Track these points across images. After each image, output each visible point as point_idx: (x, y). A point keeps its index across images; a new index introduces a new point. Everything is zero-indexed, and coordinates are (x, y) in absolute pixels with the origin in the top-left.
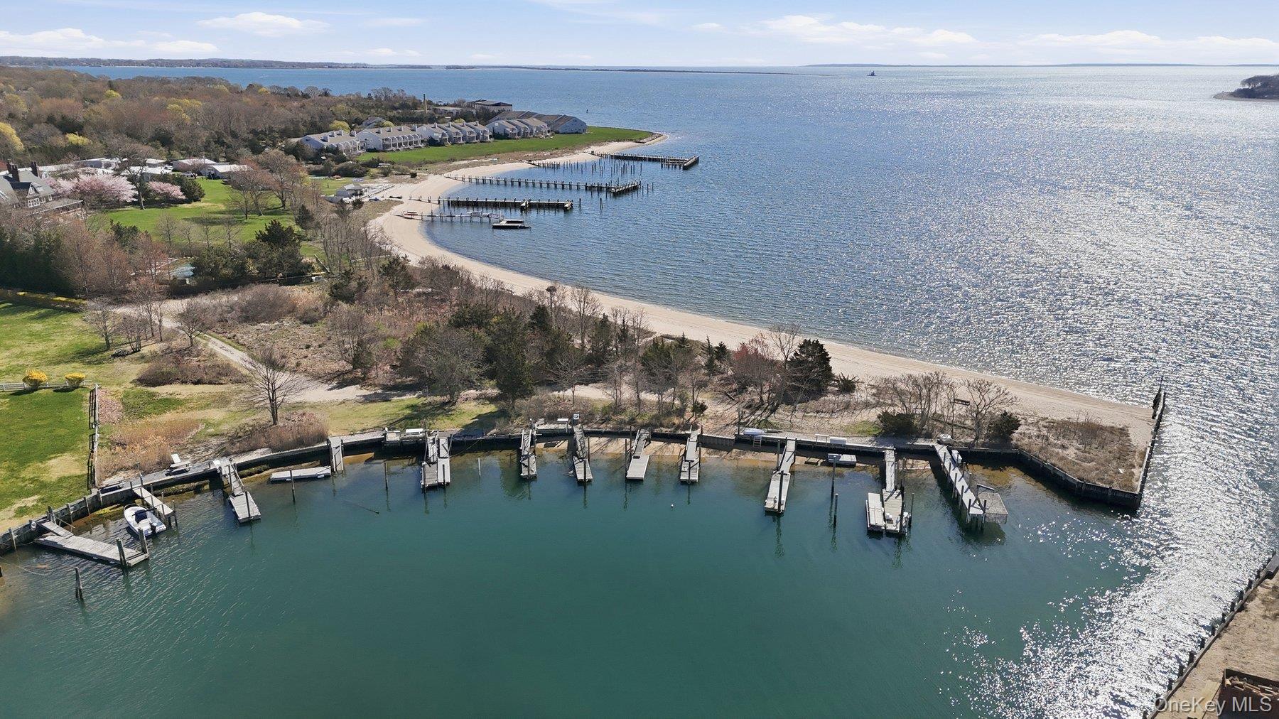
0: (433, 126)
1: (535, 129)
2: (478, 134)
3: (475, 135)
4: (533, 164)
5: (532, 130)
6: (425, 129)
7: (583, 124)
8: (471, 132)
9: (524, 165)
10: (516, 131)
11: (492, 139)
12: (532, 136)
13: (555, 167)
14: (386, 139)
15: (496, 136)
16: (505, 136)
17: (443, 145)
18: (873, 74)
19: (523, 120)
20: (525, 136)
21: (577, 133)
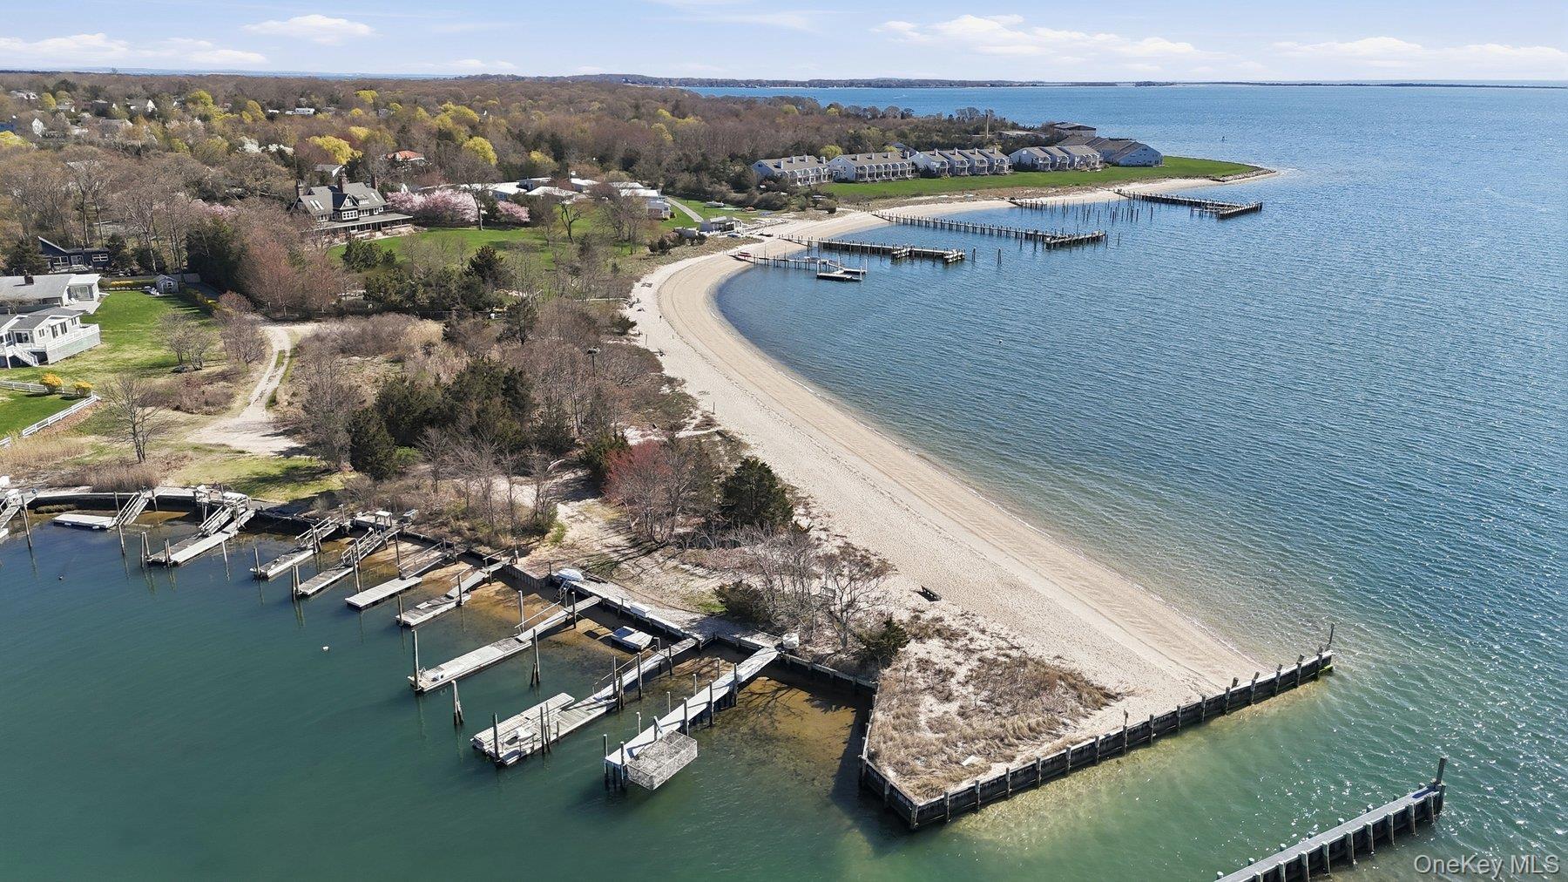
0: (932, 153)
1: (1077, 160)
2: (991, 165)
3: (987, 165)
4: (1015, 203)
5: (1073, 161)
6: (922, 156)
7: (1156, 154)
8: (982, 162)
9: (1005, 204)
11: (1011, 171)
12: (1072, 168)
13: (1040, 208)
14: (861, 168)
15: (1018, 167)
16: (1033, 167)
17: (939, 177)
21: (1145, 166)
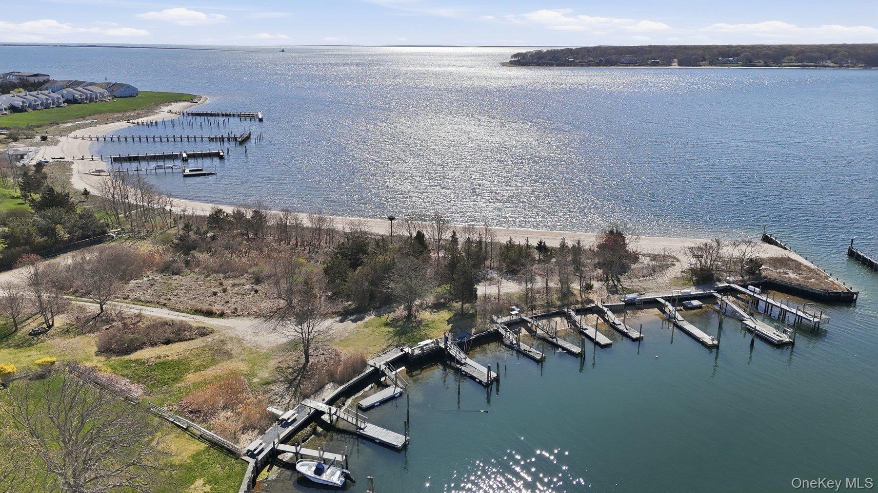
0: (12, 95)
1: (98, 95)
2: (53, 100)
3: (51, 102)
4: (133, 123)
5: (96, 96)
6: (4, 98)
7: (135, 89)
8: (47, 99)
9: (124, 124)
10: (84, 97)
11: (66, 105)
12: (98, 100)
13: (150, 125)
15: (70, 101)
16: (75, 101)
17: (26, 111)
18: (283, 51)
19: (86, 87)
20: (91, 100)
21: (131, 96)
